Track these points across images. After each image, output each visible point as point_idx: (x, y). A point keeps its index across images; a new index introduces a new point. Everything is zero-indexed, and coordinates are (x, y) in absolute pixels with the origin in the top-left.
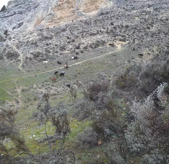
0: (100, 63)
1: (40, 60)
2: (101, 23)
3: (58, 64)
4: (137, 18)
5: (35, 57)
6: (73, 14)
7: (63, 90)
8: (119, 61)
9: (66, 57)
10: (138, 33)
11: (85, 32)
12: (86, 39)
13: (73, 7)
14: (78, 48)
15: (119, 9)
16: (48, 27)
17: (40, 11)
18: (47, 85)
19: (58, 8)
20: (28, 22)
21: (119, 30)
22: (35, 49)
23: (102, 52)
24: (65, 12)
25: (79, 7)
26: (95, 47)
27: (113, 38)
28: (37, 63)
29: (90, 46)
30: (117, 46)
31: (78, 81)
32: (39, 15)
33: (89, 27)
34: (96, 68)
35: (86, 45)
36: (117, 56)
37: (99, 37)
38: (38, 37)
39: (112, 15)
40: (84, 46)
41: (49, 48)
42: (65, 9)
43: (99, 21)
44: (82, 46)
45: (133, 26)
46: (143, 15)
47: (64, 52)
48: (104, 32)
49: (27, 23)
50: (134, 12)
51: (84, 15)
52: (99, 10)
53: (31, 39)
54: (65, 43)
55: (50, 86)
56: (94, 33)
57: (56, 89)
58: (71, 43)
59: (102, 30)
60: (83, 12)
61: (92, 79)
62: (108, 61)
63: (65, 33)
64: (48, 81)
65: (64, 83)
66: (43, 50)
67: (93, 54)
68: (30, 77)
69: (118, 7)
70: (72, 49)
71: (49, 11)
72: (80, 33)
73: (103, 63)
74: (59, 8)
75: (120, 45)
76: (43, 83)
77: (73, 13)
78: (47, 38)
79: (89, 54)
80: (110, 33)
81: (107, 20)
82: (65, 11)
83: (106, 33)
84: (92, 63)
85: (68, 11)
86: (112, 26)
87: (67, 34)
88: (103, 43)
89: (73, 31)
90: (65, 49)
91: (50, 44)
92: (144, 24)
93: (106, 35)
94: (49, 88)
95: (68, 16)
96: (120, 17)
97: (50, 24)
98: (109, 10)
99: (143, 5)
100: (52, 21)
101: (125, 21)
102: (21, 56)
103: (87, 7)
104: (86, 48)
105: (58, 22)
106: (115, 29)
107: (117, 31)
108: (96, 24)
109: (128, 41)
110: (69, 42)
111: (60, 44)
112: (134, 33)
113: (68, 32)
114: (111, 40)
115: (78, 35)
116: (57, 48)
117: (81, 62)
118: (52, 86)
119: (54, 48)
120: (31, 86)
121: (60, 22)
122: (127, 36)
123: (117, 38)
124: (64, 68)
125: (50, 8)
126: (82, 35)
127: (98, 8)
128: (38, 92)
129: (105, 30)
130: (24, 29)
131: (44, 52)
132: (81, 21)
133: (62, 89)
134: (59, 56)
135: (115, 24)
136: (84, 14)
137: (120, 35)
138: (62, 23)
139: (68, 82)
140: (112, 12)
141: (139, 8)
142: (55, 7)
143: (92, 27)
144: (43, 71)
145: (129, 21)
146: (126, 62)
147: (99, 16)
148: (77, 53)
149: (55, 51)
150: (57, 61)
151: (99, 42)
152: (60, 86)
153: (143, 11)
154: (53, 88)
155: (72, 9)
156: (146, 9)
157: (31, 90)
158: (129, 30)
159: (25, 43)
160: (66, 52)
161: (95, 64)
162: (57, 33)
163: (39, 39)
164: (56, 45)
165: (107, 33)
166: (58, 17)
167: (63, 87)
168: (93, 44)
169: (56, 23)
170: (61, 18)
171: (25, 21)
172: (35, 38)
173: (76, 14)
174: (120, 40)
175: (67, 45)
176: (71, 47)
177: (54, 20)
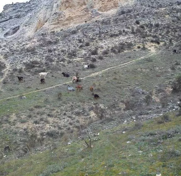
0: (130, 72)
1: (36, 72)
2: (124, 22)
3: (64, 76)
4: (167, 16)
5: (28, 68)
6: (86, 13)
7: (71, 124)
8: (158, 68)
9: (77, 66)
10: (173, 33)
11: (103, 33)
12: (104, 42)
13: (85, 4)
14: (95, 53)
15: (143, 6)
16: (53, 30)
17: (42, 10)
18: (38, 114)
19: (65, 5)
20: (26, 26)
21: (148, 29)
22: (31, 58)
23: (130, 57)
24: (76, 11)
25: (93, 4)
26: (119, 52)
27: (142, 39)
28: (29, 76)
29: (112, 49)
30: (149, 48)
31: (96, 104)
32: (41, 16)
33: (108, 27)
34: (126, 79)
35: (105, 49)
36: (154, 61)
37: (123, 38)
38: (38, 43)
39: (136, 13)
40: (102, 50)
41: (52, 55)
42: (74, 6)
43: (120, 20)
44: (100, 51)
45: (165, 25)
46: (174, 13)
47: (74, 59)
48: (129, 32)
49: (24, 27)
50: (162, 9)
51: (100, 14)
52: (119, 8)
53: (28, 46)
54: (76, 48)
55: (45, 116)
56: (116, 33)
57: (57, 121)
58: (84, 48)
59: (126, 30)
60: (99, 10)
61: (122, 99)
62: (141, 69)
63: (75, 36)
64: (41, 107)
65: (72, 109)
66: (43, 59)
67: (117, 60)
68: (8, 100)
69: (141, 4)
70: (85, 54)
71: (54, 9)
72: (97, 34)
73: (134, 72)
74: (67, 5)
75: (153, 47)
76: (32, 110)
77: (86, 11)
78: (50, 43)
79: (112, 61)
80: (137, 33)
81: (131, 19)
82: (75, 9)
83: (131, 33)
84: (119, 72)
85: (80, 10)
86: (139, 25)
87: (79, 37)
88: (130, 46)
89: (86, 32)
90: (75, 56)
91: (55, 50)
92: (177, 22)
93: (132, 36)
94: (42, 120)
95: (79, 16)
96: (146, 14)
97: (56, 26)
98: (132, 8)
99: (171, 3)
100: (58, 23)
101: (154, 19)
102: (8, 68)
103: (103, 4)
104: (106, 53)
105: (67, 24)
106: (142, 29)
107: (145, 31)
108: (117, 23)
109: (163, 43)
110: (81, 46)
111: (69, 49)
112: (168, 32)
113: (80, 34)
114: (140, 42)
115: (94, 37)
116: (64, 55)
117: (100, 73)
118: (49, 115)
119: (59, 55)
120: (5, 118)
121: (70, 23)
122: (160, 37)
123: (147, 39)
124: (73, 83)
125: (55, 5)
126: (100, 37)
127: (117, 5)
128: (17, 130)
129: (130, 30)
130: (21, 34)
131: (44, 61)
132: (96, 21)
133: (68, 120)
134: (66, 65)
135: (142, 23)
136: (100, 12)
137: (150, 35)
138: (72, 25)
139: (79, 106)
140: (135, 10)
141: (167, 6)
142: (62, 4)
143: (112, 26)
144: (37, 89)
145: (158, 19)
146: (169, 70)
147: (120, 15)
148: (94, 60)
149: (61, 59)
150: (62, 72)
151: (124, 45)
152: (65, 114)
153: (172, 8)
154: (50, 119)
155: (84, 7)
156: (175, 7)
157: (3, 127)
158: (161, 30)
159: (19, 51)
160: (78, 59)
161: (122, 74)
162: (65, 36)
163: (40, 45)
164: (63, 51)
165: (133, 33)
166: (67, 17)
167: (70, 117)
168: (116, 47)
169: (63, 25)
170: (70, 19)
171: (22, 24)
172: (34, 44)
173: (90, 13)
174: (152, 41)
175: (79, 50)
176: (84, 52)
177: (60, 21)
